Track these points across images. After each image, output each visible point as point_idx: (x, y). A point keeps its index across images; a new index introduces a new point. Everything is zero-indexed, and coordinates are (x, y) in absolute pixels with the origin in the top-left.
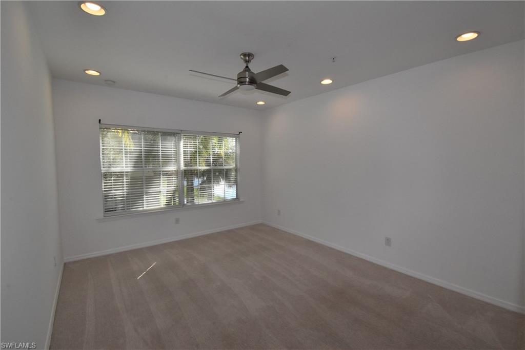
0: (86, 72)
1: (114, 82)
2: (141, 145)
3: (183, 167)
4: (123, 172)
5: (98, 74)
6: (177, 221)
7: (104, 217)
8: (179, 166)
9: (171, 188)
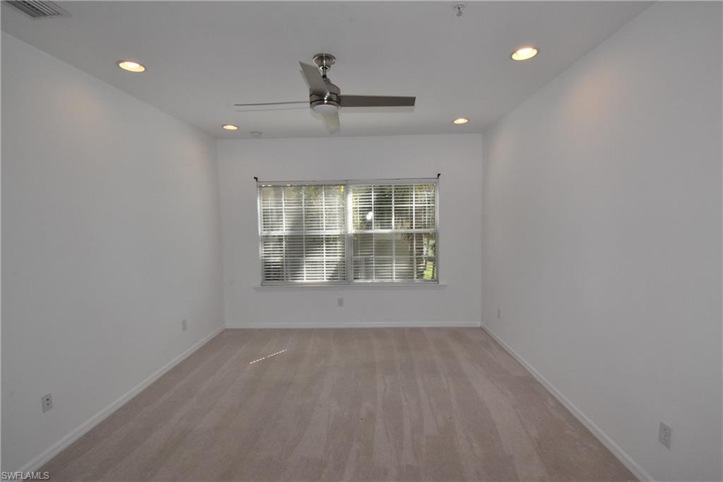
0: (225, 127)
1: (260, 133)
2: (302, 203)
3: (351, 230)
4: (282, 236)
5: (236, 128)
6: (341, 302)
7: (262, 285)
8: (347, 229)
9: (336, 257)
